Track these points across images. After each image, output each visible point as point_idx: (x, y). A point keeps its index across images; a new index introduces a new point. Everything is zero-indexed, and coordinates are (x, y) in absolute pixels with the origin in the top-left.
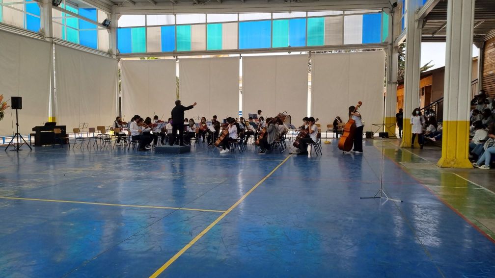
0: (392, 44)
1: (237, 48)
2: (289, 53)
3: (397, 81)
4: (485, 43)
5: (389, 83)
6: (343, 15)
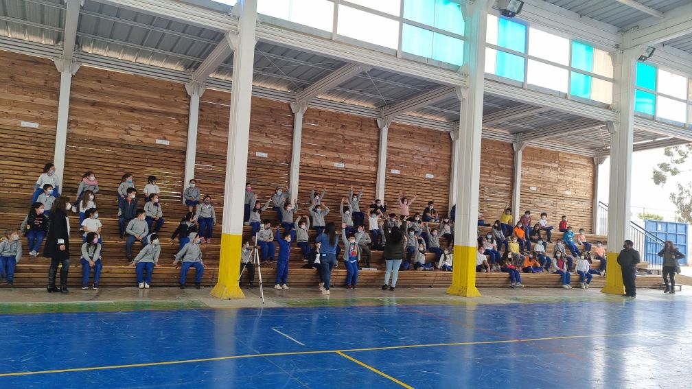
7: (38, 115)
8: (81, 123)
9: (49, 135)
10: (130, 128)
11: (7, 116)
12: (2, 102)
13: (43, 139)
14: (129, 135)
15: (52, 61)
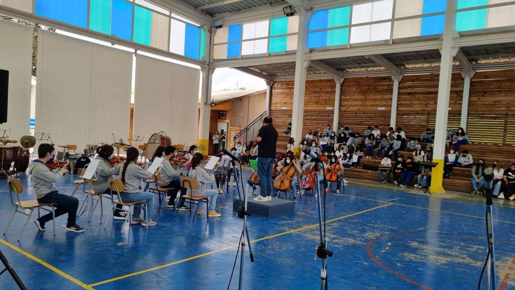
0: (208, 65)
1: (30, 12)
2: (112, 44)
3: (212, 103)
4: (274, 82)
5: (206, 104)
6: (170, 17)
7: (385, 103)
8: (404, 104)
9: (390, 112)
10: (428, 104)
11: (372, 105)
12: (371, 100)
13: (387, 115)
14: (428, 107)
15: (390, 77)
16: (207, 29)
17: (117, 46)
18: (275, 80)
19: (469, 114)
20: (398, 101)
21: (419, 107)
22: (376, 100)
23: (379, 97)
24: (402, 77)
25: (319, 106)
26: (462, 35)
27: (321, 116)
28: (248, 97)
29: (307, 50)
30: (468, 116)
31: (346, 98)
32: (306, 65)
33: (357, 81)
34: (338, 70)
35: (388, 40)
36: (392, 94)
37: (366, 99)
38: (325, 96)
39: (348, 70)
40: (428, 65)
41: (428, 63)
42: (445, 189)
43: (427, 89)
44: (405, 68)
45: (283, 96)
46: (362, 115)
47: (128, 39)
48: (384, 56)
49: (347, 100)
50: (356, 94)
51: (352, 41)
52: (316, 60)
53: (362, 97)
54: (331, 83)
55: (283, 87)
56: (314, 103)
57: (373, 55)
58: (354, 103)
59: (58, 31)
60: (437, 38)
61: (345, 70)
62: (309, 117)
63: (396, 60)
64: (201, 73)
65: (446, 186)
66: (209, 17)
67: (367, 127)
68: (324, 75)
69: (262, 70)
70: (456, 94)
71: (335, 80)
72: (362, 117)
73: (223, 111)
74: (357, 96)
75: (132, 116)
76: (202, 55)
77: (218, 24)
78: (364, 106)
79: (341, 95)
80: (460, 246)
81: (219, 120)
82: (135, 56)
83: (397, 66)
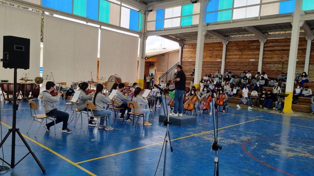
0: (144, 34)
1: (39, 4)
2: (87, 23)
3: (146, 58)
4: (184, 44)
5: (142, 58)
6: (121, 5)
7: (255, 57)
8: (267, 57)
9: (257, 62)
10: (283, 57)
11: (247, 58)
12: (245, 55)
13: (256, 64)
14: (283, 59)
15: (259, 40)
16: (143, 12)
17: (89, 24)
18: (185, 43)
19: (310, 64)
20: (263, 55)
21: (277, 59)
22: (249, 55)
23: (251, 53)
24: (266, 40)
25: (212, 58)
26: (306, 13)
27: (213, 65)
28: (168, 54)
29: (205, 25)
30: (309, 65)
31: (230, 54)
32: (204, 33)
33: (237, 43)
34: (225, 36)
35: (258, 17)
36: (259, 51)
37: (242, 54)
38: (216, 53)
39: (231, 36)
40: (283, 32)
41: (283, 31)
42: (293, 111)
43: (282, 48)
44: (268, 34)
45: (190, 53)
46: (240, 64)
47: (96, 19)
48: (254, 27)
49: (230, 55)
50: (236, 51)
51: (234, 18)
52: (210, 30)
53: (240, 53)
54: (220, 44)
55: (190, 47)
56: (208, 57)
57: (247, 27)
58: (235, 57)
59: (55, 15)
60: (290, 15)
61: (229, 36)
62: (206, 66)
63: (263, 30)
64: (139, 39)
65: (294, 109)
66: (145, 5)
67: (243, 71)
68: (216, 39)
69: (177, 37)
70: (302, 51)
71: (223, 43)
72: (240, 66)
73: (152, 62)
74: (237, 53)
75: (98, 65)
76: (140, 28)
77: (149, 9)
78: (241, 59)
79: (226, 52)
80: (303, 146)
81: (150, 68)
82: (100, 29)
83: (263, 33)
